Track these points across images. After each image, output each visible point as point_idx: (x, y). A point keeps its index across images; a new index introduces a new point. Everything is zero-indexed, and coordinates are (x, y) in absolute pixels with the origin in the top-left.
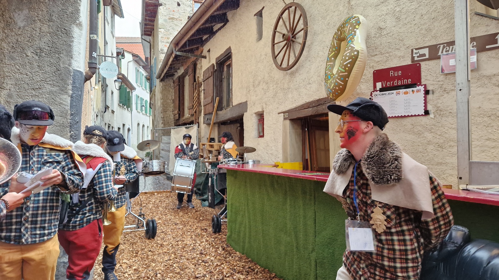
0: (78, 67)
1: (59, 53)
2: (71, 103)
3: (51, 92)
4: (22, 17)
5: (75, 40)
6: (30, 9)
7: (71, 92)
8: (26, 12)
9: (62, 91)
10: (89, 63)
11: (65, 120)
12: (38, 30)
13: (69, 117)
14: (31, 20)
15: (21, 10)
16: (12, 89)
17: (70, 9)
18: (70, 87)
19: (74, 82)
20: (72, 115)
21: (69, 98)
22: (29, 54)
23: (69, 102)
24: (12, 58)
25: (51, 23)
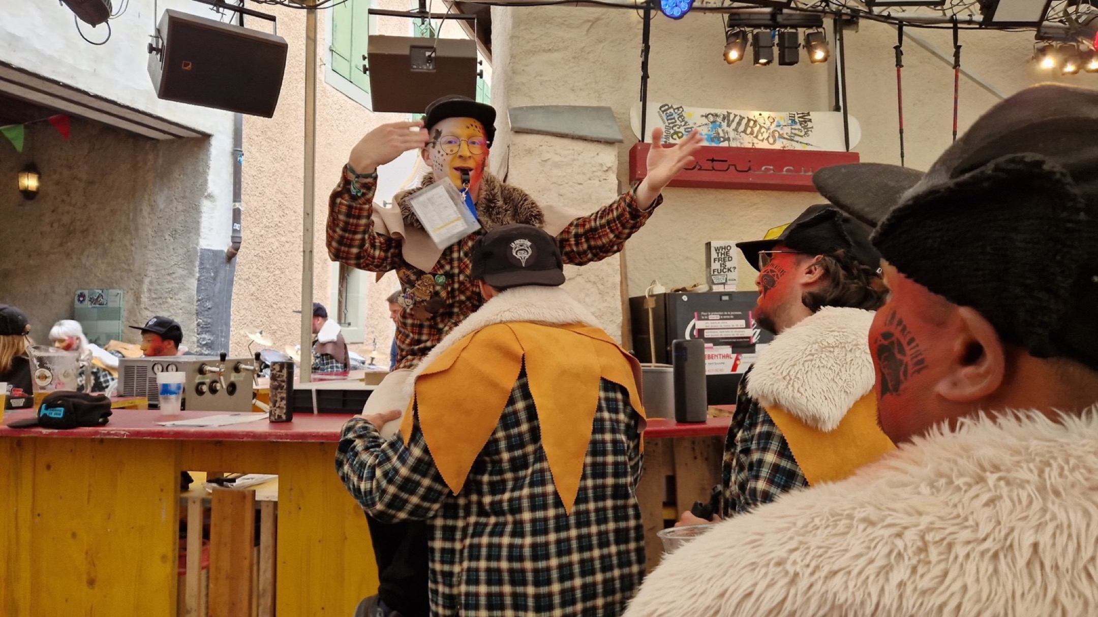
0: (208, 245)
1: (190, 232)
2: (198, 288)
3: (182, 277)
4: (163, 198)
5: (203, 215)
6: (169, 188)
7: (197, 275)
8: (166, 191)
9: (190, 274)
10: (233, 237)
11: (192, 307)
12: (174, 209)
13: (195, 303)
14: (169, 201)
15: (162, 191)
16: (153, 276)
17: (200, 181)
18: (197, 269)
19: (201, 263)
20: (198, 300)
21: (196, 282)
22: (167, 237)
23: (196, 286)
24: (154, 244)
25: (185, 201)
